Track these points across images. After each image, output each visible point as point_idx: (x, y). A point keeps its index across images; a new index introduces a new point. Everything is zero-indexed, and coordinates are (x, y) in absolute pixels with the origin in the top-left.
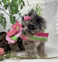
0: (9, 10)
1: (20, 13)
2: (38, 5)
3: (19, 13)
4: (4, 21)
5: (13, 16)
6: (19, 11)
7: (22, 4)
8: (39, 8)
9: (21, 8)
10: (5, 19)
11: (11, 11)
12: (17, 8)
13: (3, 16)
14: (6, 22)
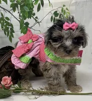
0: (19, 13)
1: (37, 18)
2: (64, 6)
3: (34, 17)
4: (9, 29)
5: (25, 21)
6: (34, 14)
7: (39, 4)
8: (67, 9)
9: (39, 9)
10: (11, 25)
11: (21, 14)
12: (31, 9)
13: (9, 21)
14: (12, 31)
